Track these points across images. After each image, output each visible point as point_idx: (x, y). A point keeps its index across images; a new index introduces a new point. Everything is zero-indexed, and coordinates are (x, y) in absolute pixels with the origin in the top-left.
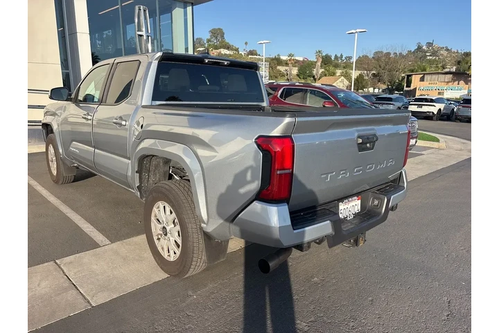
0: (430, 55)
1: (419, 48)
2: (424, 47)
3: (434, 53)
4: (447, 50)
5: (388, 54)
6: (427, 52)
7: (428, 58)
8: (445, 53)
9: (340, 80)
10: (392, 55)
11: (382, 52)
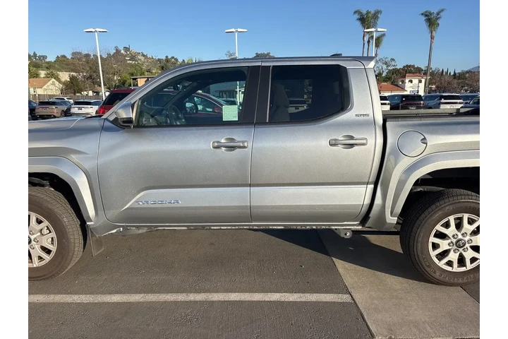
0: (130, 60)
1: (118, 51)
2: (122, 51)
3: (133, 58)
4: (143, 55)
5: (87, 56)
6: (126, 56)
7: (129, 62)
8: (142, 58)
9: (51, 82)
10: (92, 57)
11: (80, 53)
